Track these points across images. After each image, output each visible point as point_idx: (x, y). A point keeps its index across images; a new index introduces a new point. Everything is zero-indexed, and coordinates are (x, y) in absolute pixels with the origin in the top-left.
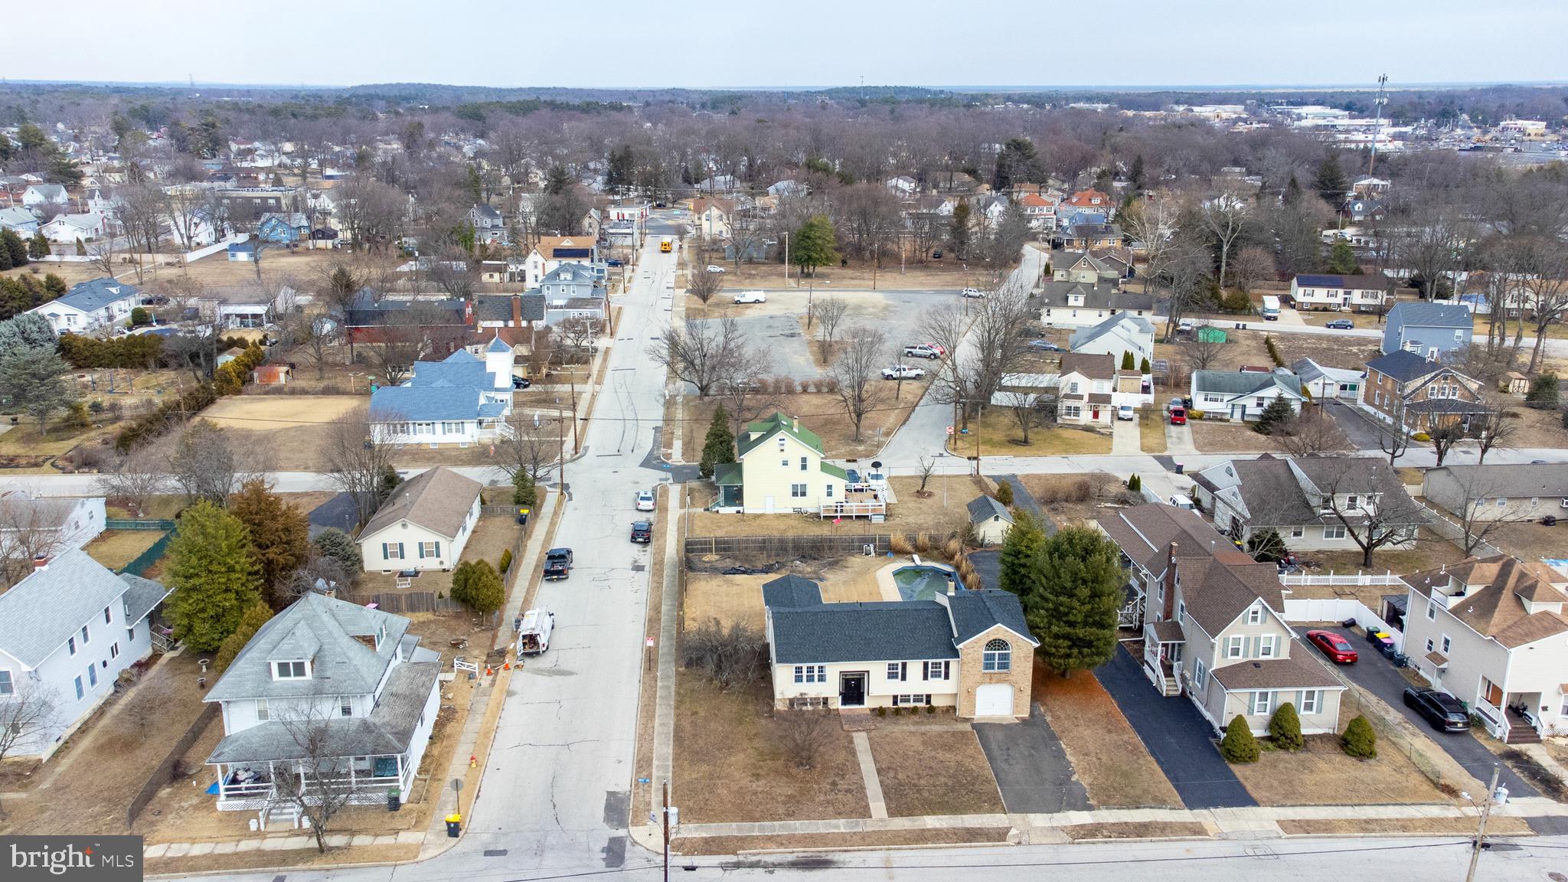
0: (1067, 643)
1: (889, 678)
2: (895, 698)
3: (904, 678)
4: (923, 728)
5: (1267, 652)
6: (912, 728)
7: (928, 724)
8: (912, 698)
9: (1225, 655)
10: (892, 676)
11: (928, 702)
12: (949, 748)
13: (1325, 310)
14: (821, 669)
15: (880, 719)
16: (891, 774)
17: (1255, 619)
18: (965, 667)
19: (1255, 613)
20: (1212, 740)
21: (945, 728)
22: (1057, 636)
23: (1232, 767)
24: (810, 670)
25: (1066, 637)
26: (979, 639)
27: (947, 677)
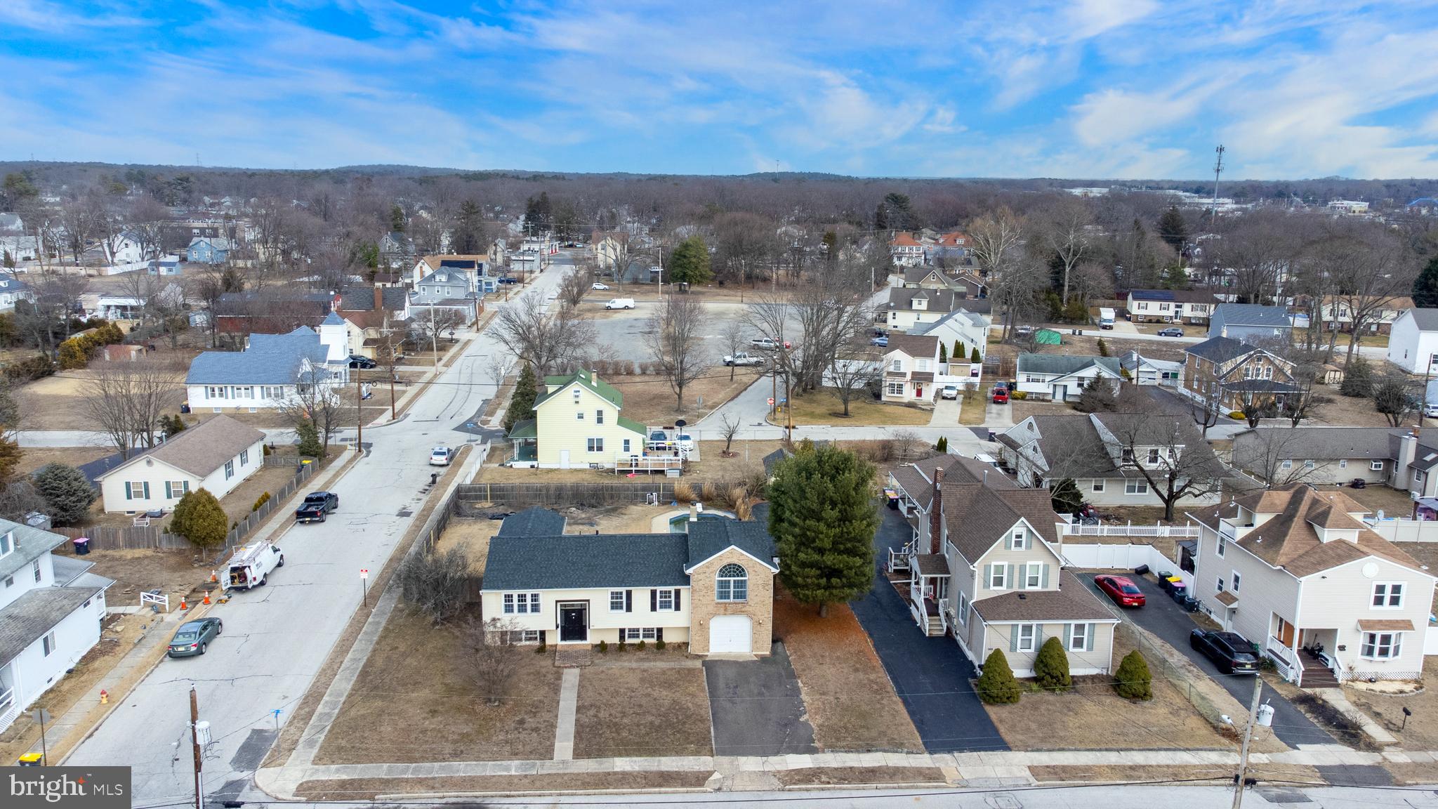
0: (814, 572)
1: (612, 608)
2: (622, 631)
3: (629, 609)
4: (646, 665)
5: (1034, 582)
6: (634, 665)
7: (655, 660)
8: (641, 632)
9: (986, 586)
10: (615, 606)
11: (660, 637)
12: (668, 685)
13: (1158, 322)
14: (535, 598)
15: (600, 655)
16: (592, 712)
17: (1018, 544)
18: (696, 597)
19: (1019, 536)
20: (970, 680)
21: (672, 665)
22: (803, 565)
23: (988, 709)
24: (522, 598)
25: (812, 565)
26: (711, 563)
27: (678, 608)
